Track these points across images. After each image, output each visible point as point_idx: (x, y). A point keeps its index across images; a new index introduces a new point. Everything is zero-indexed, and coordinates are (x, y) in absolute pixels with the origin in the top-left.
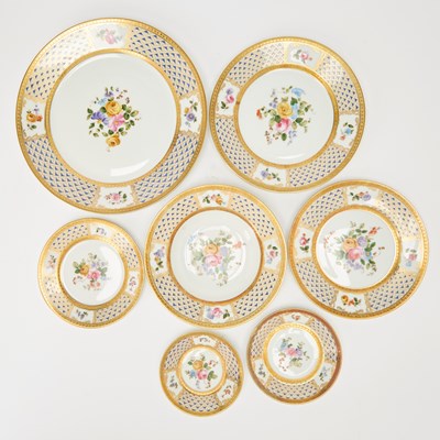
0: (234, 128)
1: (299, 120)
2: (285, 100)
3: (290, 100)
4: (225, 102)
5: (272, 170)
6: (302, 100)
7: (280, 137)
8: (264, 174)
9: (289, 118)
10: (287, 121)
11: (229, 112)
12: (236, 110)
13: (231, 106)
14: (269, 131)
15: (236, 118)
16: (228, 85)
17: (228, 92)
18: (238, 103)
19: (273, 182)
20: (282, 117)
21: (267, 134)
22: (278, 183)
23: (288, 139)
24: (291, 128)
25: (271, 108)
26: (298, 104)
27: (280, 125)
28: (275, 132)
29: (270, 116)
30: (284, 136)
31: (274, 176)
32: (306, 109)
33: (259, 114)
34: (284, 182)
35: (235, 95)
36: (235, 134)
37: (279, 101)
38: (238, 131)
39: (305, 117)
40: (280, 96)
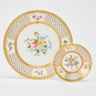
0: (26, 24)
1: (38, 51)
2: (45, 42)
3: (46, 44)
4: (36, 17)
5: (13, 46)
6: (47, 50)
7: (29, 45)
8: (10, 43)
9: (38, 47)
10: (36, 46)
11: (32, 20)
12: (34, 23)
13: (35, 20)
14: (30, 40)
15: (31, 24)
16: (44, 15)
17: (41, 17)
18: (38, 22)
19: (8, 49)
20: (38, 43)
21: (28, 39)
22: (8, 51)
23: (29, 49)
24: (34, 49)
25: (40, 38)
26: (45, 49)
27: (33, 43)
28: (30, 42)
29: (36, 38)
30: (29, 47)
31: (11, 48)
32: (44, 53)
33: (36, 33)
34: (9, 53)
35: (40, 20)
36: (24, 25)
37: (44, 40)
38: (25, 26)
39: (41, 53)
40: (46, 40)
